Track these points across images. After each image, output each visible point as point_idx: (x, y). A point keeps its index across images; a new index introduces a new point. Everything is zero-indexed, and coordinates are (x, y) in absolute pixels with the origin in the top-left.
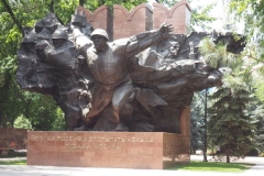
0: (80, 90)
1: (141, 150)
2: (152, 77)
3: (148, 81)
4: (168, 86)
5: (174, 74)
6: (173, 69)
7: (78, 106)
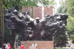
0: (28, 30)
1: (48, 45)
2: (48, 28)
3: (47, 28)
4: (51, 29)
5: (52, 27)
6: (52, 25)
7: (28, 34)
